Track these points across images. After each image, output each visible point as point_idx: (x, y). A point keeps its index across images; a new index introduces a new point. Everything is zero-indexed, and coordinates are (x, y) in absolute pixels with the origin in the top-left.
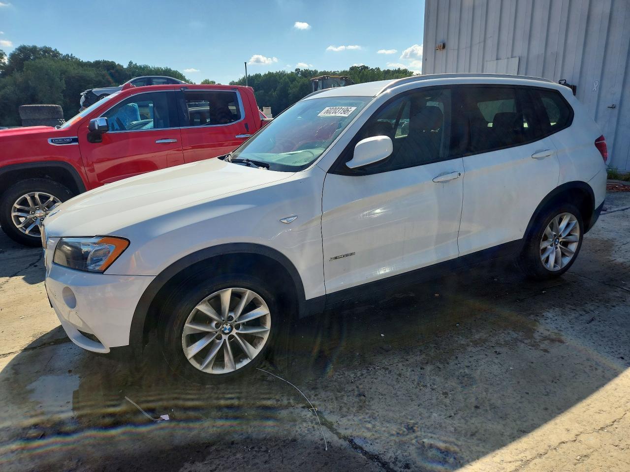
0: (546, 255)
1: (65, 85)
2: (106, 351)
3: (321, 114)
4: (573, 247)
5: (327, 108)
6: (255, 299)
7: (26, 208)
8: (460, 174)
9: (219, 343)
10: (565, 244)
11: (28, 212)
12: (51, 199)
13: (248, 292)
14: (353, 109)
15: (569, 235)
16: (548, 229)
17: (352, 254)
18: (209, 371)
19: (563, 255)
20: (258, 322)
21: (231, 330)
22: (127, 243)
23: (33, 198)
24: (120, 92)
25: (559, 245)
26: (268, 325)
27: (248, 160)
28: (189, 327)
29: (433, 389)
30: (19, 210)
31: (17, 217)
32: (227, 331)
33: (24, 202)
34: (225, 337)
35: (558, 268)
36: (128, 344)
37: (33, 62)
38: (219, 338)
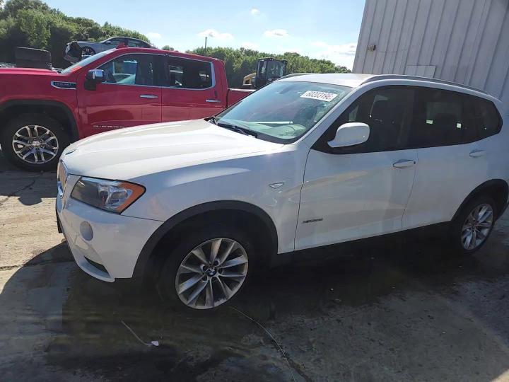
0: (464, 237)
1: (50, 34)
2: (112, 280)
3: (304, 96)
4: (485, 232)
5: (309, 92)
6: (239, 249)
7: (26, 138)
8: (415, 163)
9: (204, 283)
10: (480, 228)
11: (26, 141)
12: (47, 133)
13: (235, 243)
14: (335, 96)
15: (485, 222)
16: (471, 214)
17: (320, 220)
18: (193, 306)
19: (477, 238)
20: (237, 269)
21: (215, 273)
22: (143, 190)
23: (32, 130)
24: (115, 49)
25: (476, 229)
26: (245, 273)
27: (236, 127)
28: (184, 267)
29: (381, 344)
30: (19, 139)
31: (16, 144)
32: (212, 274)
33: (24, 132)
34: (209, 279)
35: (472, 247)
36: (131, 276)
37: (25, 11)
38: (205, 279)
